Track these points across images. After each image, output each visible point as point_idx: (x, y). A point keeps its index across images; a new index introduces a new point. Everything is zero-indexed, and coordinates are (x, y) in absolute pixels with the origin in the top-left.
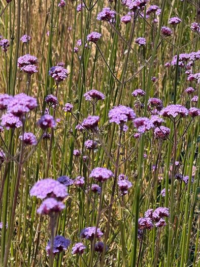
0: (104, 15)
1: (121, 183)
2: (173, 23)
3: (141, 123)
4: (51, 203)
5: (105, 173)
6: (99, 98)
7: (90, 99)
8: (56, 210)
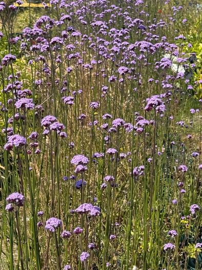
0: (112, 79)
1: (121, 155)
2: (150, 81)
3: (127, 126)
4: (80, 167)
5: (113, 151)
6: (110, 117)
7: (105, 118)
8: (83, 170)
